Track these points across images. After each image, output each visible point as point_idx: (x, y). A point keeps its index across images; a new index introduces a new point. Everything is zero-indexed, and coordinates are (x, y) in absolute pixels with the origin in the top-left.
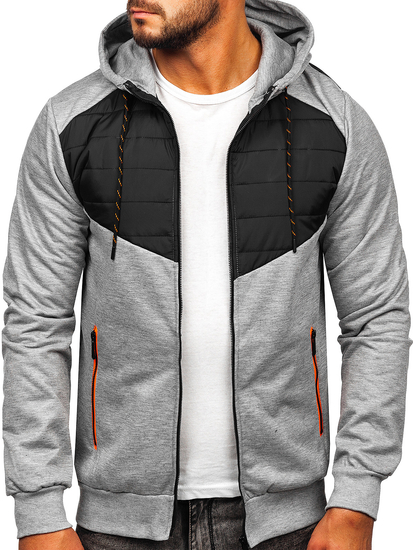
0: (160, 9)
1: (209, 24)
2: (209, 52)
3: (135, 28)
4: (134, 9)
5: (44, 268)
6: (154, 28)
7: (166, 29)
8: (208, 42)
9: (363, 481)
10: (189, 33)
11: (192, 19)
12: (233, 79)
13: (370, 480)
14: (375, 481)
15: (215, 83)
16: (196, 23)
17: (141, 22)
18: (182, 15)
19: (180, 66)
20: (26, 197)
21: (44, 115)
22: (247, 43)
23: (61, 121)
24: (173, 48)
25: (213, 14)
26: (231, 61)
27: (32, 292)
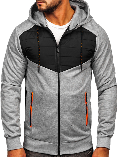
0: (45, 1)
1: (59, 5)
2: (59, 13)
3: (39, 7)
4: (38, 2)
5: (13, 73)
6: (44, 7)
7: (47, 7)
8: (59, 10)
9: (105, 138)
10: (53, 8)
11: (54, 4)
12: (67, 20)
13: (107, 138)
14: (108, 138)
15: (61, 22)
16: (55, 5)
17: (40, 5)
18: (51, 3)
19: (52, 17)
20: (9, 54)
21: (15, 31)
22: (70, 10)
23: (20, 33)
24: (49, 12)
25: (60, 3)
26: (66, 15)
27: (9, 79)
